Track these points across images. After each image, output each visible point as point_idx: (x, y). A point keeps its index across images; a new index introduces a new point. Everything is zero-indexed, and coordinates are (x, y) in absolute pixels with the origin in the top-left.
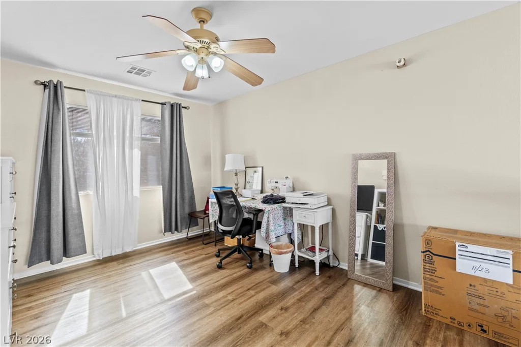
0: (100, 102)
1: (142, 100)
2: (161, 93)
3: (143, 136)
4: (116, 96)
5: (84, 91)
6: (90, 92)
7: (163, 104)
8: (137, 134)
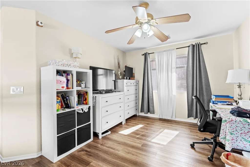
0: (159, 56)
1: (177, 49)
2: (188, 41)
3: (177, 66)
4: (165, 51)
5: (154, 53)
6: (156, 53)
7: (189, 47)
8: (174, 65)
